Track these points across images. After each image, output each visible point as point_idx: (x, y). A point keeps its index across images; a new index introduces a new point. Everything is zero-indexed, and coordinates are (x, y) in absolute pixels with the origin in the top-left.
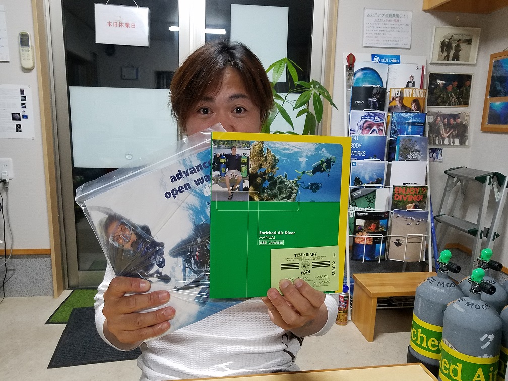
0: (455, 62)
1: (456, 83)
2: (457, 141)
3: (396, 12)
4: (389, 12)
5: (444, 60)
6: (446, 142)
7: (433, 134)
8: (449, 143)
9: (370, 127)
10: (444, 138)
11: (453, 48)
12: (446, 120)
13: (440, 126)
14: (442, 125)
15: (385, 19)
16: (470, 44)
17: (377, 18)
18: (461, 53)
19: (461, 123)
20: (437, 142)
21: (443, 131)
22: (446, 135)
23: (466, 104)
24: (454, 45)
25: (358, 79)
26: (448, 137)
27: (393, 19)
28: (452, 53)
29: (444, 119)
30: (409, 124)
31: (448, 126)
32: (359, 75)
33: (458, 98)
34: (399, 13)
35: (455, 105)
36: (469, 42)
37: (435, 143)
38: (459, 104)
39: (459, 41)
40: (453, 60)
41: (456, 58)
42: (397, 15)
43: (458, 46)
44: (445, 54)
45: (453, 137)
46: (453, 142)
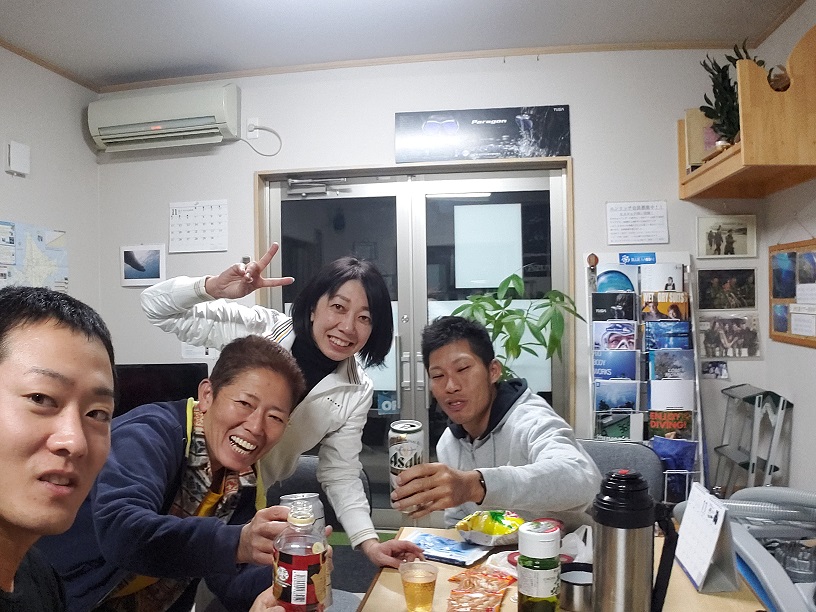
0: (729, 256)
1: (734, 280)
2: (745, 352)
3: (645, 204)
4: (636, 204)
5: (715, 254)
6: (730, 353)
7: (711, 343)
8: (735, 355)
9: (617, 340)
10: (726, 349)
11: (724, 240)
12: (727, 326)
13: (719, 334)
14: (722, 332)
15: (633, 212)
16: (745, 233)
17: (623, 212)
18: (734, 245)
19: (748, 329)
20: (718, 354)
21: (724, 340)
22: (729, 345)
23: (752, 305)
24: (724, 237)
25: (602, 284)
26: (732, 347)
27: (642, 211)
28: (723, 247)
29: (724, 325)
30: (670, 335)
31: (730, 333)
32: (603, 279)
33: (739, 299)
34: (650, 204)
35: (737, 307)
36: (744, 231)
37: (714, 356)
38: (742, 305)
39: (730, 231)
40: (726, 253)
41: (730, 250)
42: (648, 207)
43: (730, 237)
44: (715, 247)
45: (739, 347)
46: (740, 353)
